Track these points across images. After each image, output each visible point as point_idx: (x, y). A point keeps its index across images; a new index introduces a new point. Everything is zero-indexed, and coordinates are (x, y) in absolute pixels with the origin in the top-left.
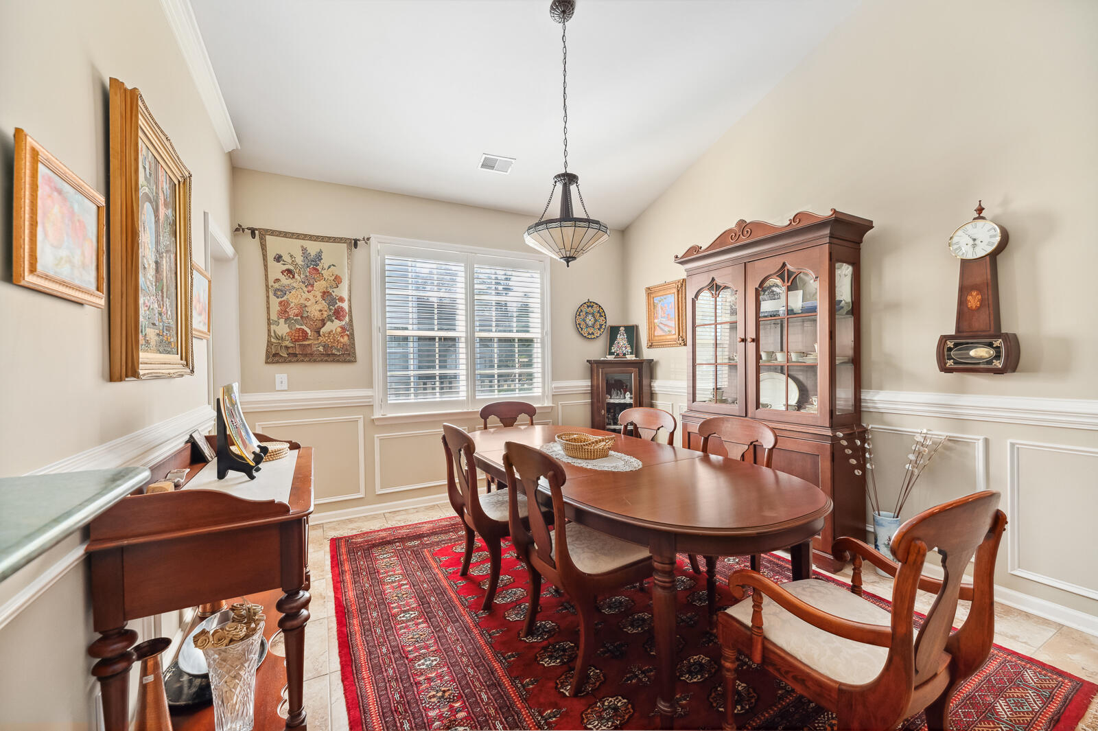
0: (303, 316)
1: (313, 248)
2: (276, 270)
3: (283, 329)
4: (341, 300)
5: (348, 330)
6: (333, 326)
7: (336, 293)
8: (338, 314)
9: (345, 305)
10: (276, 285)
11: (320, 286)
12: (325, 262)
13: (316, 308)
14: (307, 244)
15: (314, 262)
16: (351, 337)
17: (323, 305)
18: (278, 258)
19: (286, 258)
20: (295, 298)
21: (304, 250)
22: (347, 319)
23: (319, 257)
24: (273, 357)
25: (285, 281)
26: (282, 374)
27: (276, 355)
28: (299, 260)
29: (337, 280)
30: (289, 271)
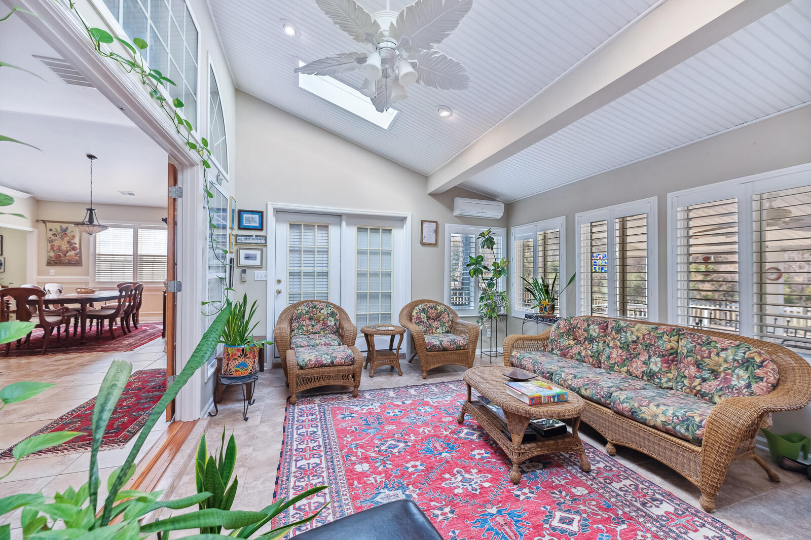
0: (59, 249)
1: (64, 226)
2: (50, 234)
3: (52, 254)
4: (75, 244)
5: (79, 254)
6: (72, 253)
7: (73, 241)
8: (74, 249)
9: (77, 246)
10: (50, 239)
11: (66, 239)
12: (69, 230)
13: (65, 246)
14: (62, 224)
15: (64, 231)
16: (80, 257)
17: (68, 245)
18: (51, 230)
19: (54, 229)
20: (56, 244)
21: (61, 227)
22: (78, 250)
23: (67, 229)
24: (49, 264)
25: (53, 238)
26: (53, 270)
27: (50, 263)
28: (59, 230)
29: (74, 237)
30: (55, 234)
